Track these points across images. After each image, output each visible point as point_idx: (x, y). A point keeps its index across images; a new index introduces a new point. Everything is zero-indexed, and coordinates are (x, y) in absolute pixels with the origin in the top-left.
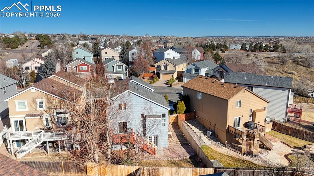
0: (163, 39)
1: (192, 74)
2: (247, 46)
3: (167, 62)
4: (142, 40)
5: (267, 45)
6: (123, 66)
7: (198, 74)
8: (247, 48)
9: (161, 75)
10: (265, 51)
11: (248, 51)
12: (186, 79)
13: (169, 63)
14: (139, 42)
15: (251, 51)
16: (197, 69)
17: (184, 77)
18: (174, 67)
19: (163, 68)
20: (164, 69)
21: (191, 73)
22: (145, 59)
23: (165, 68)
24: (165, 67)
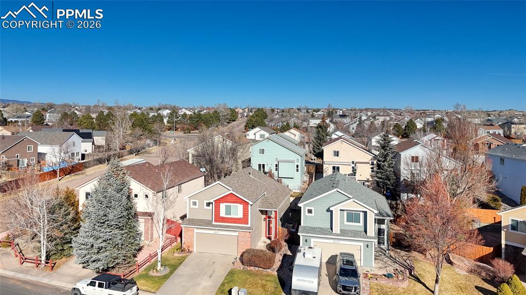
0: (494, 115)
4: (446, 119)
6: (365, 213)
14: (438, 121)
22: (454, 187)
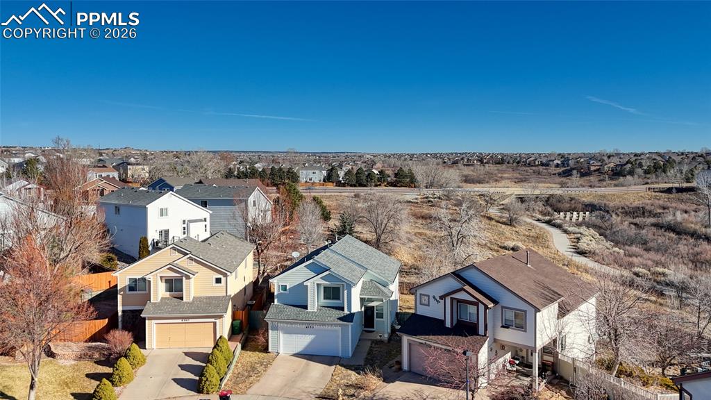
0: (107, 154)
1: (309, 309)
2: (341, 174)
3: (184, 262)
5: (381, 172)
7: (342, 309)
8: (341, 179)
9: (152, 329)
10: (380, 185)
11: (344, 185)
12: (281, 335)
13: (193, 266)
14: (30, 163)
15: (351, 186)
16: (335, 284)
17: (275, 328)
18: (218, 281)
19: (159, 292)
20: (168, 294)
21: (306, 307)
22: (56, 250)
23: (170, 289)
24: (174, 286)
